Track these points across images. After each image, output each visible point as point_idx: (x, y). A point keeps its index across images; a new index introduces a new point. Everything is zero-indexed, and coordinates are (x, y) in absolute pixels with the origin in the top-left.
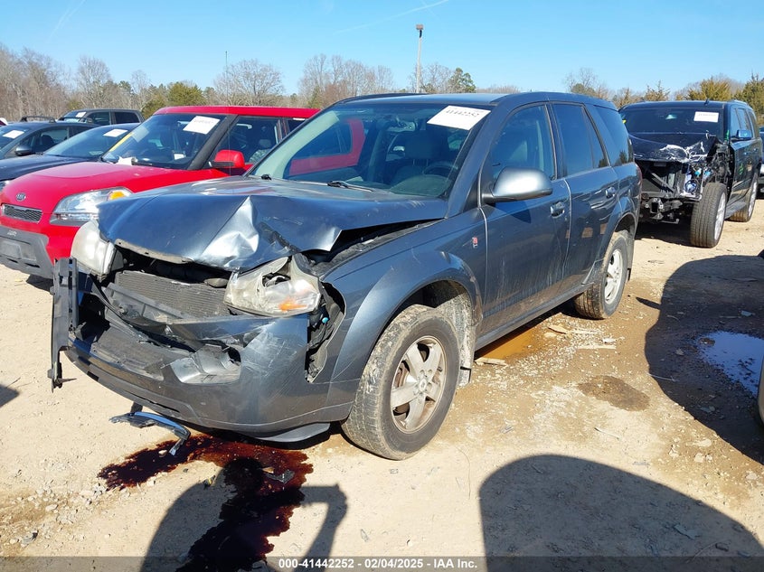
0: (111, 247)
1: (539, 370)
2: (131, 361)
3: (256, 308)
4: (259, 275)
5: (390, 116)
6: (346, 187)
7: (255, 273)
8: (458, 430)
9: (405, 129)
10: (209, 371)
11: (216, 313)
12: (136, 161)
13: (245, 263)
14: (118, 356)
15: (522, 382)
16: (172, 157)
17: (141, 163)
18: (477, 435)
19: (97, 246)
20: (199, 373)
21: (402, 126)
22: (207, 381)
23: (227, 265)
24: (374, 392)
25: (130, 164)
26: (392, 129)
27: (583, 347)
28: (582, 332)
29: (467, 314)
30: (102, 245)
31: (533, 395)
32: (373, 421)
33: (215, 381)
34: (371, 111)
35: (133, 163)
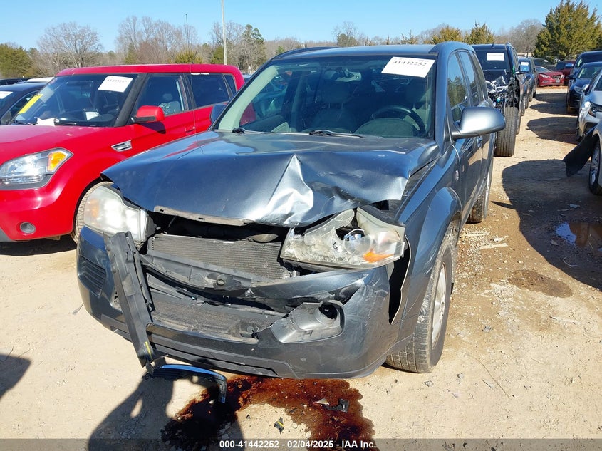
0: (143, 214)
1: (467, 271)
2: (208, 327)
3: (335, 261)
4: (330, 229)
5: (340, 69)
6: (330, 134)
7: (324, 227)
8: (453, 337)
9: (353, 79)
10: (306, 327)
11: (265, 267)
12: (58, 121)
13: (305, 218)
14: (190, 323)
15: (464, 285)
16: (84, 116)
17: (62, 123)
18: (469, 337)
19: (124, 214)
20: (295, 331)
21: (350, 76)
22: (306, 338)
23: (286, 222)
24: (425, 321)
25: (53, 125)
26: (340, 79)
27: (482, 247)
28: (473, 235)
29: (452, 237)
30: (131, 212)
31: (482, 295)
32: (424, 347)
33: (315, 336)
34: (317, 64)
35: (56, 124)
